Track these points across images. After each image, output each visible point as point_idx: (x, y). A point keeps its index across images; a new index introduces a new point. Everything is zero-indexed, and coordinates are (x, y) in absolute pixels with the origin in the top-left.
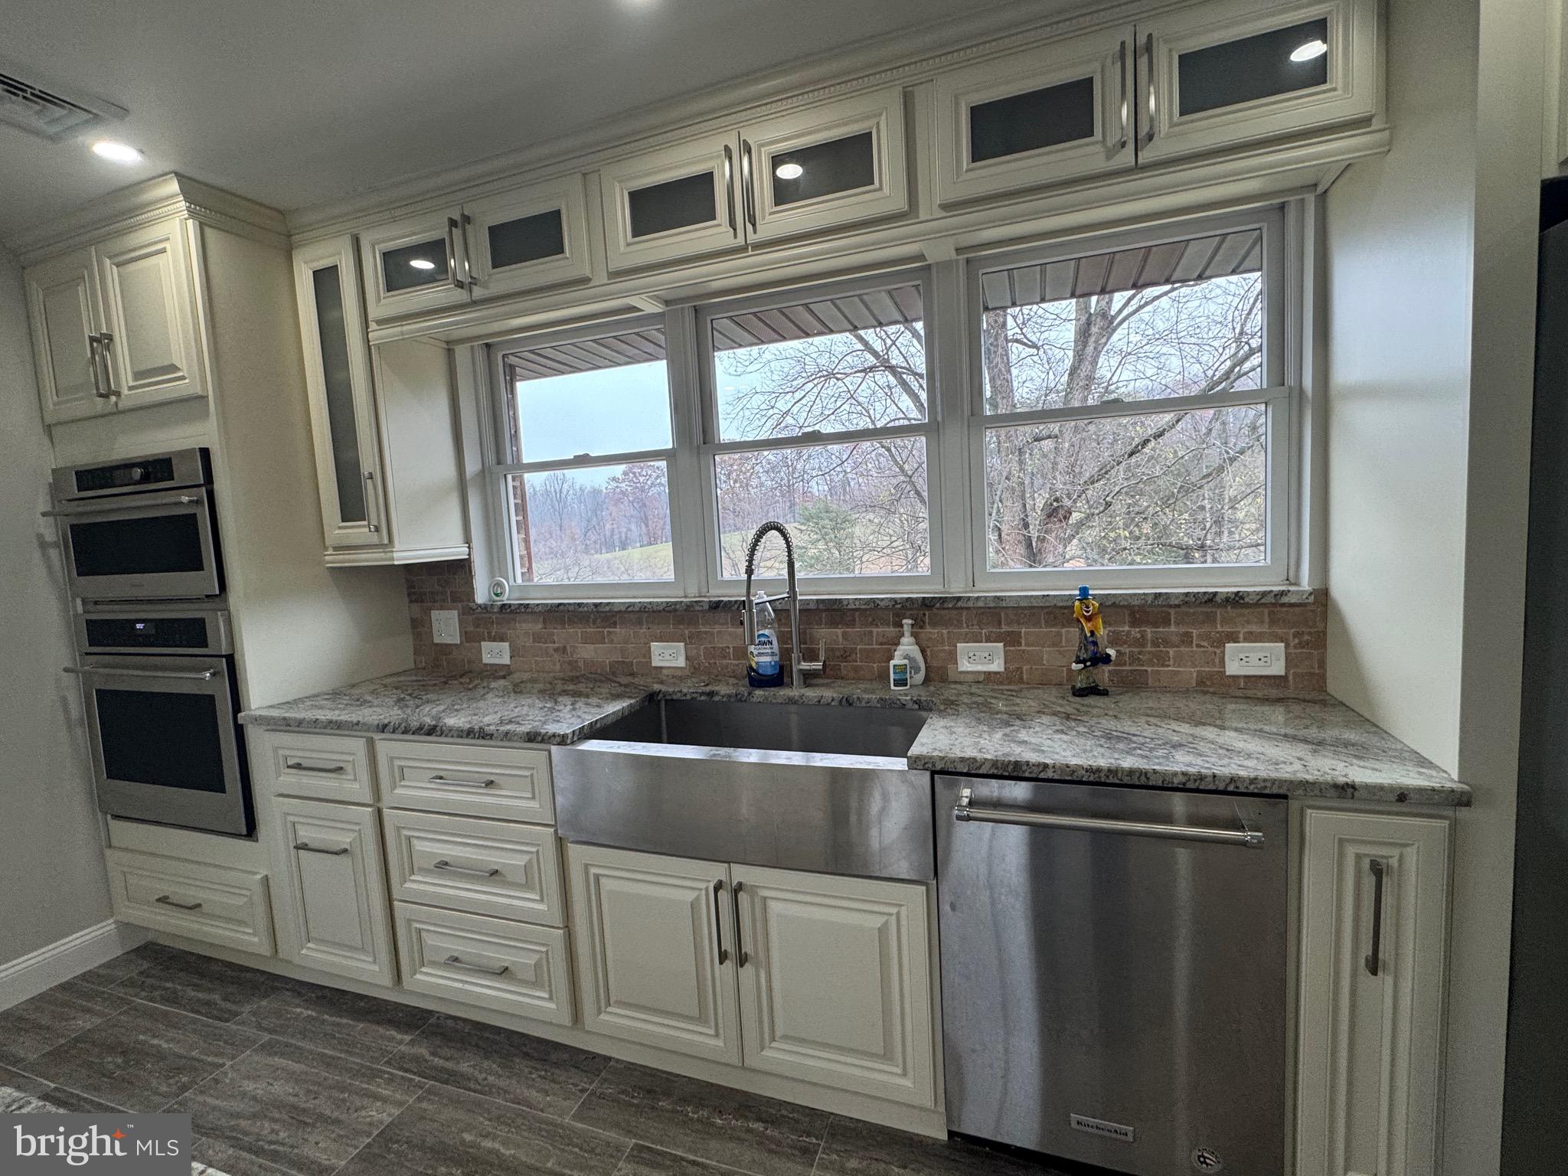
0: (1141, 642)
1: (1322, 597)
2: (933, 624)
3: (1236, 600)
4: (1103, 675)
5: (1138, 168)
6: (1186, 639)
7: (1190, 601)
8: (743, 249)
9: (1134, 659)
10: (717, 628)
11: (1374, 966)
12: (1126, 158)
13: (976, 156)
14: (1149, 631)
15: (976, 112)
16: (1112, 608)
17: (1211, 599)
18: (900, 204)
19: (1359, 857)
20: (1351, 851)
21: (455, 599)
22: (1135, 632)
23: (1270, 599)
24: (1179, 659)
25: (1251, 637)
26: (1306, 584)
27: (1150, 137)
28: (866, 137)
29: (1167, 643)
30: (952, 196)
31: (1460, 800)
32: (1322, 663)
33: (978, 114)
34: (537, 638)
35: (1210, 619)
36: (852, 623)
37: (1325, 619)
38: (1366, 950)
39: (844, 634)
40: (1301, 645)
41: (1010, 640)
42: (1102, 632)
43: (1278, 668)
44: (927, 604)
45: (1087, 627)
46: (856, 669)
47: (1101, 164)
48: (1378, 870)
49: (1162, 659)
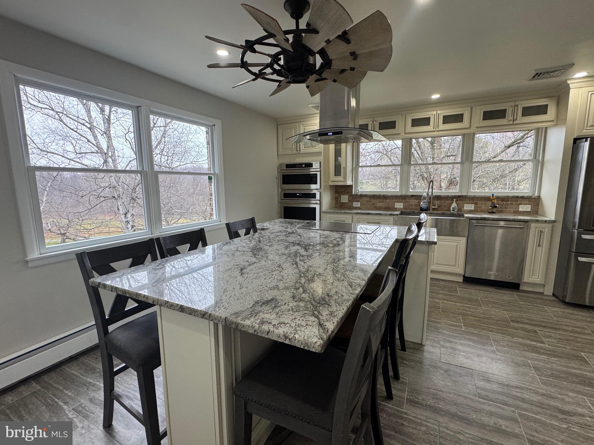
0: (503, 205)
1: (539, 197)
2: (460, 201)
3: (523, 197)
4: (495, 210)
5: (513, 124)
6: (512, 204)
7: (514, 197)
8: (435, 131)
9: (501, 208)
10: (411, 200)
11: (539, 246)
12: (511, 122)
13: (483, 119)
14: (504, 203)
15: (484, 112)
16: (498, 198)
17: (517, 197)
18: (468, 126)
19: (538, 230)
20: (537, 229)
21: (347, 193)
22: (502, 203)
23: (529, 197)
24: (510, 208)
25: (525, 204)
26: (536, 195)
27: (516, 120)
28: (463, 114)
29: (508, 205)
30: (477, 126)
31: (554, 222)
32: (538, 209)
33: (485, 113)
34: (367, 201)
35: (517, 201)
36: (442, 200)
37: (539, 201)
38: (538, 244)
39: (440, 202)
40: (534, 206)
41: (476, 204)
42: (496, 202)
43: (529, 210)
44: (459, 196)
45: (493, 201)
46: (442, 209)
47: (506, 123)
48: (541, 232)
49: (507, 208)
